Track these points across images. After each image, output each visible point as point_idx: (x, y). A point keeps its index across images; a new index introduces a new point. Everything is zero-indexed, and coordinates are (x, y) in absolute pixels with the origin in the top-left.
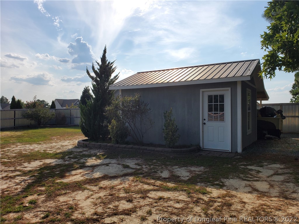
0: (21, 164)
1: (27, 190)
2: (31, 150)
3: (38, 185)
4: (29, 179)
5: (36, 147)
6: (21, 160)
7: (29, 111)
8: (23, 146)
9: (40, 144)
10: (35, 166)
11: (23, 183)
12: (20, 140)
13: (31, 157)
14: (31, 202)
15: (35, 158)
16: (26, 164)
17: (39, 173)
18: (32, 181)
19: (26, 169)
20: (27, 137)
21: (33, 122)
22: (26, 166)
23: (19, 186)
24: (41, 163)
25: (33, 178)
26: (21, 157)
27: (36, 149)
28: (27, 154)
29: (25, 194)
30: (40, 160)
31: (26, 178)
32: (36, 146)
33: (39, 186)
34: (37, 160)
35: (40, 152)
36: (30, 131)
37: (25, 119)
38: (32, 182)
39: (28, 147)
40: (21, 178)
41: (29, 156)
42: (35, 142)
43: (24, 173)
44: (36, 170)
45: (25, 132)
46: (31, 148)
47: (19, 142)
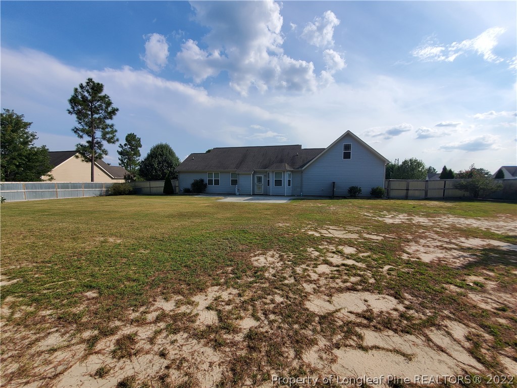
0: (456, 238)
1: (469, 267)
2: (468, 225)
3: (483, 267)
4: (469, 256)
5: (474, 223)
6: (456, 233)
7: (463, 181)
8: (456, 219)
9: (479, 220)
10: (476, 244)
11: (461, 259)
12: (450, 211)
13: (470, 233)
14: (476, 283)
15: (475, 235)
16: (463, 239)
17: (482, 254)
18: (473, 260)
19: (463, 245)
20: (460, 209)
21: (467, 194)
22: (462, 241)
23: (458, 261)
24: (485, 243)
25: (475, 257)
26: (456, 231)
27: (475, 226)
28: (462, 228)
29: (465, 271)
30: (482, 239)
31: (465, 254)
32: (474, 221)
33: (484, 269)
34: (477, 238)
35: (481, 230)
36: (464, 204)
37: (457, 190)
38: (475, 262)
39: (462, 220)
40: (458, 252)
41: (465, 231)
42: (471, 217)
43: (462, 249)
44: (478, 249)
45: (457, 203)
46: (467, 222)
47: (450, 213)
